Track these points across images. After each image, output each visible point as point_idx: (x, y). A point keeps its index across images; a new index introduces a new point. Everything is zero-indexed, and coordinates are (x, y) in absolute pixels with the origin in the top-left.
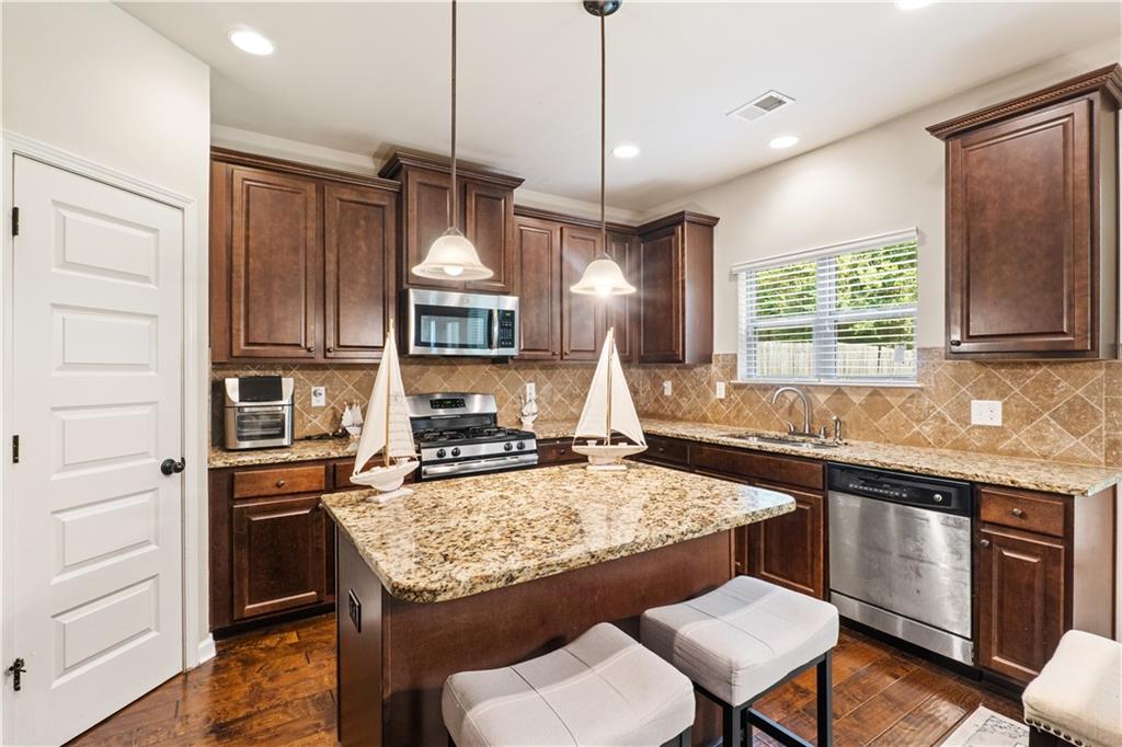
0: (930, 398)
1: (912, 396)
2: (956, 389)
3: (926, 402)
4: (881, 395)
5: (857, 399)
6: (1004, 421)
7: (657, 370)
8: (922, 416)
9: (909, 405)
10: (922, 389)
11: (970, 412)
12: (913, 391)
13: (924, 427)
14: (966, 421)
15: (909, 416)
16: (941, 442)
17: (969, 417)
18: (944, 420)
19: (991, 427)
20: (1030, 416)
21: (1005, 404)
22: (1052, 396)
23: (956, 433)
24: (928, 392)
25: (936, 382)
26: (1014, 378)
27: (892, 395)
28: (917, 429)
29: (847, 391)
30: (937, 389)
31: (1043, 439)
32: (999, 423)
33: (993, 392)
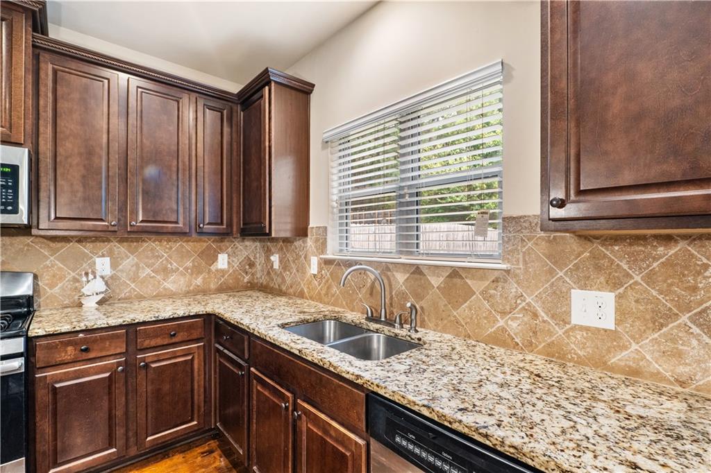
0: (518, 283)
1: (496, 281)
2: (551, 272)
3: (513, 288)
4: (461, 277)
5: (436, 281)
6: (618, 322)
7: (269, 244)
8: (508, 308)
9: (492, 292)
10: (508, 271)
11: (569, 305)
12: (496, 274)
13: (510, 322)
14: (564, 319)
15: (492, 306)
16: (531, 343)
17: (569, 313)
18: (535, 315)
19: (598, 330)
20: (659, 319)
21: (619, 297)
22: (694, 289)
23: (550, 333)
24: (516, 276)
25: (525, 262)
26: (634, 260)
27: (473, 278)
28: (501, 323)
29: (425, 271)
30: (526, 270)
31: (679, 355)
32: (609, 324)
33: (602, 279)
